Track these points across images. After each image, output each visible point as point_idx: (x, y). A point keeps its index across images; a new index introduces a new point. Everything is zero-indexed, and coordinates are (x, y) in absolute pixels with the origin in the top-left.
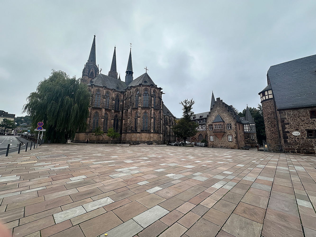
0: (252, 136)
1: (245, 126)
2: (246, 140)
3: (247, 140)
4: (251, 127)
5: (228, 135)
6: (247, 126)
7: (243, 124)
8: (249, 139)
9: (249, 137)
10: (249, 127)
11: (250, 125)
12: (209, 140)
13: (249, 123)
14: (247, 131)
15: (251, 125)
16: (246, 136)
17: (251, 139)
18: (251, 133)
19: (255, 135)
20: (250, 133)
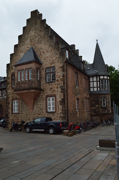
0: (104, 100)
1: (91, 80)
2: (93, 108)
3: (95, 110)
4: (102, 81)
5: (47, 96)
6: (95, 79)
7: (89, 77)
8: (97, 106)
9: (97, 102)
10: (99, 81)
11: (100, 79)
12: (10, 111)
13: (100, 74)
14: (95, 89)
15: (102, 77)
16: (94, 101)
17: (102, 107)
18: (102, 94)
19: (109, 98)
20: (99, 94)
